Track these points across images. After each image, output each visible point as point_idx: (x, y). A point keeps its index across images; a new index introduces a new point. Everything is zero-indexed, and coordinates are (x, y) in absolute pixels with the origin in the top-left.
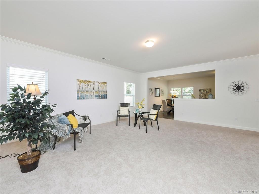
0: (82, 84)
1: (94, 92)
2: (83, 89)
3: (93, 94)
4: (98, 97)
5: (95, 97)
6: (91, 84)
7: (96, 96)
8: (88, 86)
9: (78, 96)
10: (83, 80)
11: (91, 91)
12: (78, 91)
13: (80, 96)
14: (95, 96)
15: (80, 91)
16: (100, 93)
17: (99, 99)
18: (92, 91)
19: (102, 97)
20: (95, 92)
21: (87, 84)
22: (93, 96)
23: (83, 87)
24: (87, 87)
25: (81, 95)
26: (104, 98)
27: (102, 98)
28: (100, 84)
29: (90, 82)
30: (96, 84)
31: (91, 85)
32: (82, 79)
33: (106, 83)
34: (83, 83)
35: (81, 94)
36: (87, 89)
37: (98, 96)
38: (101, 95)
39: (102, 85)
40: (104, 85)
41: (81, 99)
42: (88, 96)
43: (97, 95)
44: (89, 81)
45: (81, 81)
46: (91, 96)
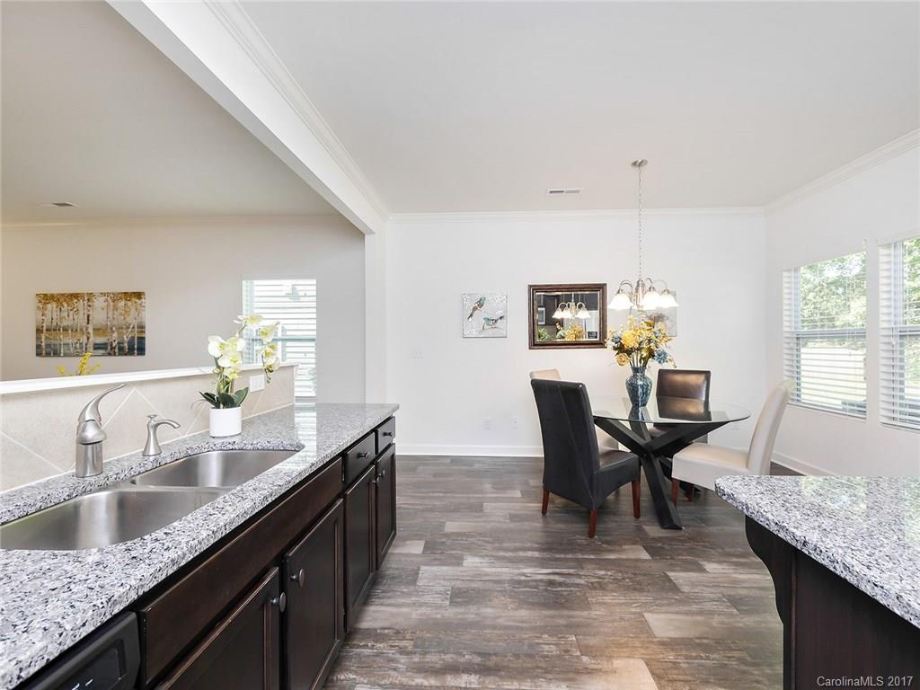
0: (52, 306)
1: (91, 331)
2: (54, 324)
3: (88, 338)
4: (106, 349)
5: (95, 349)
6: (80, 304)
7: (97, 347)
8: (71, 313)
9: (38, 347)
10: (52, 295)
11: (81, 330)
12: (39, 331)
13: (43, 344)
14: (95, 344)
15: (44, 328)
16: (115, 335)
17: (110, 354)
18: (84, 330)
19: (121, 349)
20: (94, 329)
21: (65, 305)
22: (86, 344)
23: (55, 317)
24: (65, 314)
25: (49, 342)
26: (130, 352)
27: (122, 352)
28: (114, 301)
29: (76, 296)
30: (99, 303)
31: (81, 308)
32: (49, 291)
33: (139, 295)
34: (54, 305)
35: (46, 338)
36: (65, 323)
37: (106, 344)
38: (119, 343)
39: (122, 303)
40: (129, 303)
41: (48, 354)
42: (68, 344)
43: (101, 340)
44: (71, 295)
45: (46, 299)
46: (81, 344)
